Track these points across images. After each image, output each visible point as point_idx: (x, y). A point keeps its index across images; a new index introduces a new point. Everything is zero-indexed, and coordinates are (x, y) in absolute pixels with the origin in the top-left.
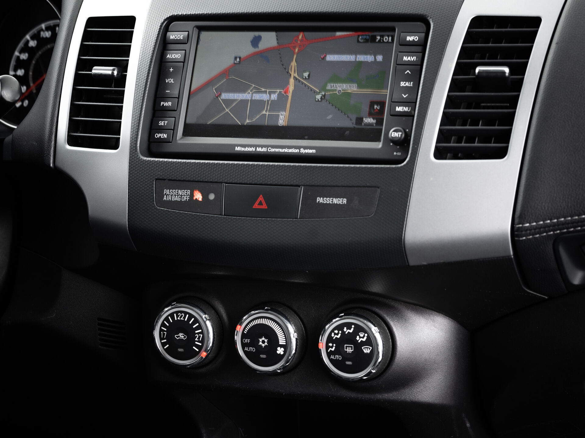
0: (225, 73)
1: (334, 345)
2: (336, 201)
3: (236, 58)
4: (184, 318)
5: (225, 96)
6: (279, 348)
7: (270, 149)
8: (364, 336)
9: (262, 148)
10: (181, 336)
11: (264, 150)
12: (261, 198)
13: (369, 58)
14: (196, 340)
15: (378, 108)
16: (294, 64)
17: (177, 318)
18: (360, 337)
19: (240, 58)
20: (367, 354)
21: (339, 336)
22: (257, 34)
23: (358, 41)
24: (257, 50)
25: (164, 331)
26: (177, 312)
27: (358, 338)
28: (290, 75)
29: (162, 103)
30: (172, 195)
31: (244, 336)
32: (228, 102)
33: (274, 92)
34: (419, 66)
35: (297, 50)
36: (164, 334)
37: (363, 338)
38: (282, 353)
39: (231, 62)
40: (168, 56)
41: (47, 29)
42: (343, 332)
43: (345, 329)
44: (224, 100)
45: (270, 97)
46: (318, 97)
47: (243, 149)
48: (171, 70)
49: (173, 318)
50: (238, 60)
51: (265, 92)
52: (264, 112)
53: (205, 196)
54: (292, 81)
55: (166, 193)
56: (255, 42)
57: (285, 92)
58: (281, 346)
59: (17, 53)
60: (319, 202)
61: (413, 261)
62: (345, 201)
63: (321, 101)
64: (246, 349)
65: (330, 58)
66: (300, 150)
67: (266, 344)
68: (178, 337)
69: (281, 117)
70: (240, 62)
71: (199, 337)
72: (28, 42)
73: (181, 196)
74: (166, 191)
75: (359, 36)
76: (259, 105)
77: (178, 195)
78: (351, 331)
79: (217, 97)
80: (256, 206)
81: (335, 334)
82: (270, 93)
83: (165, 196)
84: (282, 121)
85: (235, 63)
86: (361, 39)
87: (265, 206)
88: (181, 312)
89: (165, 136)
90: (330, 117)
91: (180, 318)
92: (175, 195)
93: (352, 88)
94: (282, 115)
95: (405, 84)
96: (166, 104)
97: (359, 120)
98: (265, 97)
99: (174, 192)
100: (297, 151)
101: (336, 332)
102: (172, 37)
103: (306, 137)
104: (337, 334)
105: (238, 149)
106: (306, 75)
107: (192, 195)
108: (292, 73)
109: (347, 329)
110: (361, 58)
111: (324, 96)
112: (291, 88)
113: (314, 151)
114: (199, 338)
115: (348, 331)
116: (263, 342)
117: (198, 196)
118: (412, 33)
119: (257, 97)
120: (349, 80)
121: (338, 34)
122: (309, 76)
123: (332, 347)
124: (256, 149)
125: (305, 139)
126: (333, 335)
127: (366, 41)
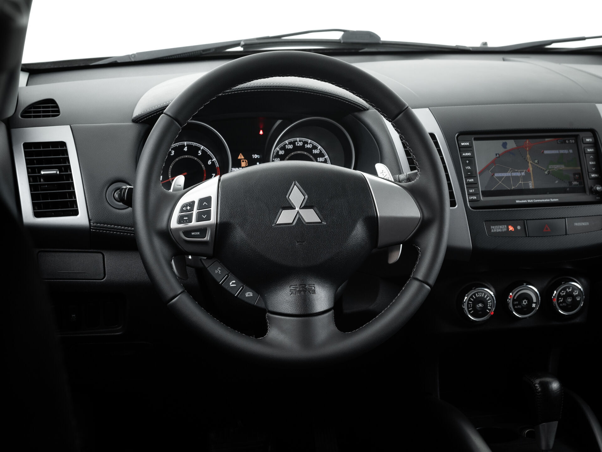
0: (493, 162)
1: (562, 298)
2: (584, 224)
3: (496, 155)
4: (482, 295)
5: (496, 175)
6: (533, 304)
7: (535, 201)
8: (577, 292)
9: (530, 200)
10: (480, 305)
11: (532, 201)
12: (546, 226)
13: (566, 151)
14: (488, 306)
15: (578, 176)
16: (528, 156)
17: (478, 295)
18: (575, 293)
19: (499, 154)
20: (578, 301)
21: (564, 294)
22: (504, 141)
23: (558, 143)
24: (506, 150)
25: (470, 304)
26: (477, 293)
27: (574, 293)
28: (528, 162)
29: (468, 180)
30: (496, 229)
31: (514, 300)
32: (500, 178)
33: (523, 172)
35: (528, 149)
36: (470, 306)
37: (576, 293)
38: (535, 306)
39: (494, 157)
40: (464, 154)
41: (290, 143)
42: (567, 292)
43: (567, 290)
44: (498, 177)
45: (521, 174)
46: (546, 172)
47: (520, 202)
48: (467, 162)
49: (475, 296)
50: (498, 155)
51: (517, 172)
52: (520, 182)
53: (515, 228)
54: (530, 165)
55: (492, 228)
56: (504, 145)
57: (529, 171)
58: (534, 303)
60: (576, 225)
62: (588, 224)
63: (548, 174)
64: (516, 307)
65: (546, 152)
67: (525, 304)
68: (478, 306)
69: (530, 184)
70: (499, 156)
71: (490, 304)
72: (278, 152)
73: (502, 229)
74: (492, 227)
75: (557, 140)
76: (516, 179)
77: (500, 229)
78: (570, 290)
79: (493, 175)
80: (544, 230)
81: (562, 293)
82: (521, 172)
83: (492, 230)
85: (497, 157)
86: (559, 142)
87: (550, 230)
88: (480, 292)
89: (475, 198)
90: (557, 182)
91: (480, 295)
92: (498, 229)
93: (562, 167)
94: (530, 183)
95: (592, 163)
96: (471, 180)
97: (570, 183)
98: (518, 174)
99: (497, 227)
100: (549, 200)
101: (563, 291)
102: (462, 144)
103: (548, 193)
104: (564, 293)
105: (517, 201)
106: (536, 161)
107: (508, 229)
108: (529, 161)
109: (568, 290)
110: (562, 151)
111: (549, 172)
112: (531, 169)
113: (558, 200)
114: (490, 305)
115: (569, 290)
116: (525, 302)
117: (511, 228)
118: (588, 137)
119: (514, 174)
120: (560, 163)
121: (546, 140)
122: (538, 161)
123: (561, 300)
124: (527, 201)
125: (547, 194)
126: (561, 293)
127: (562, 143)
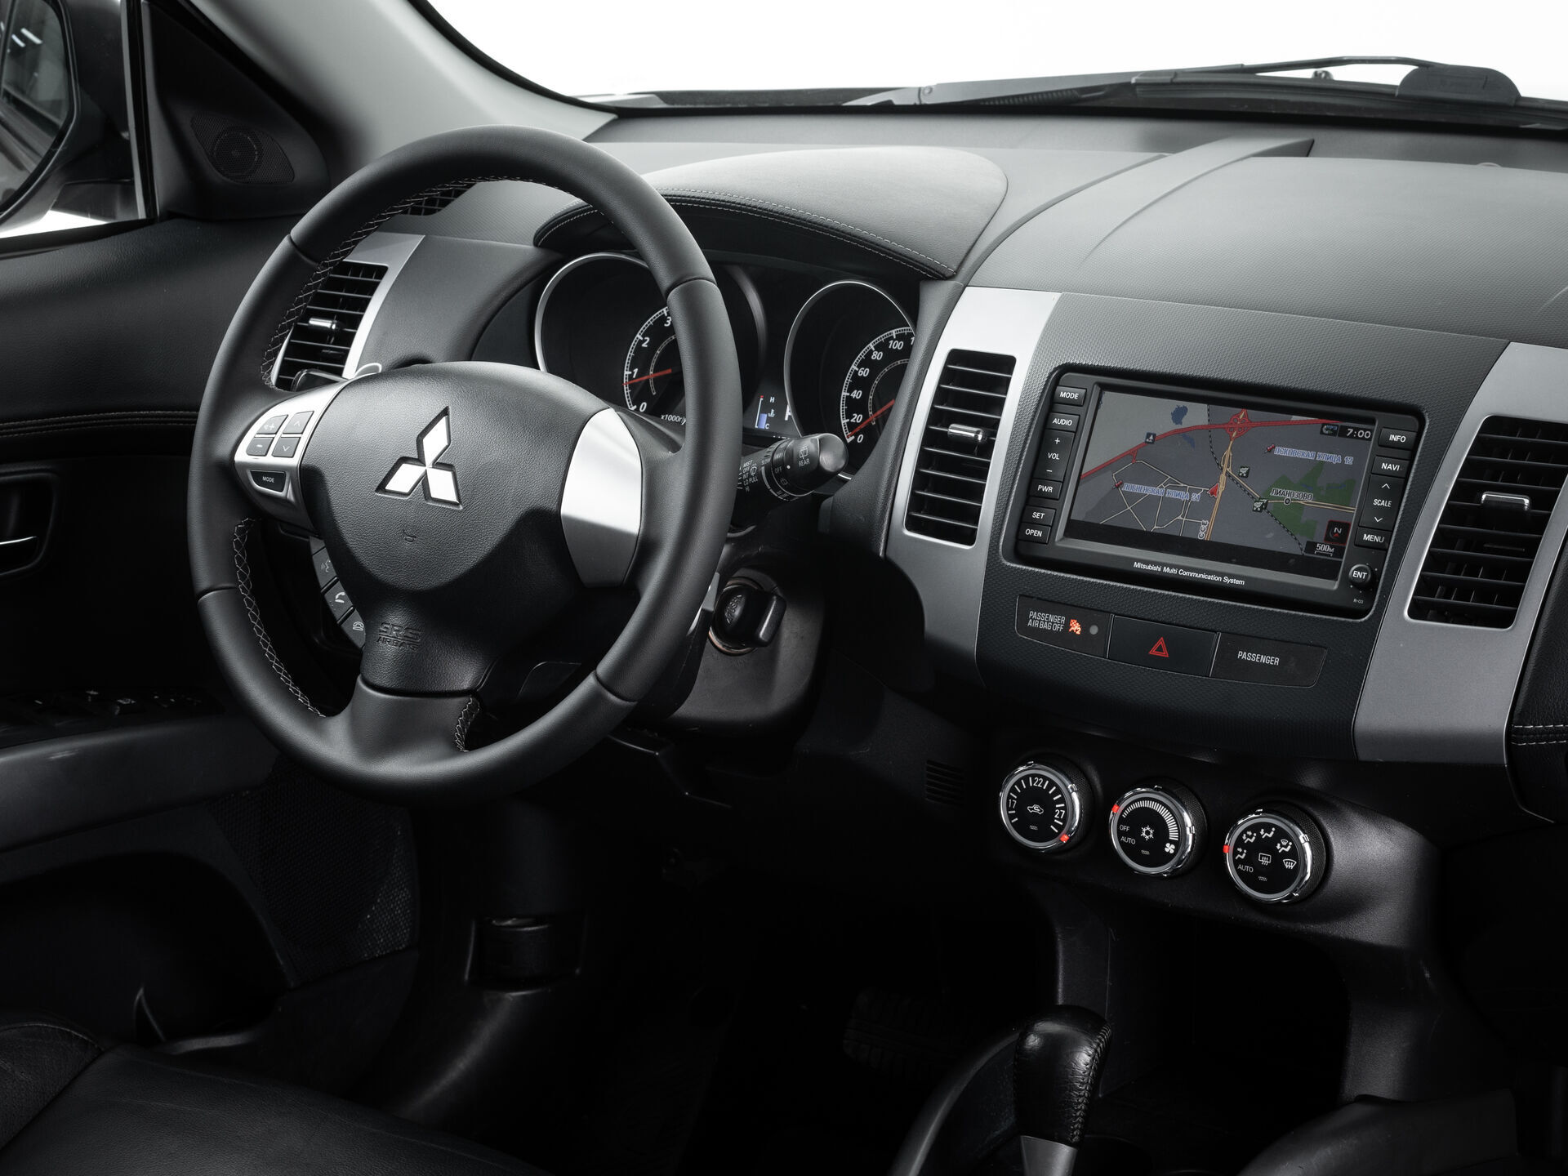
0: (1132, 454)
1: (1245, 851)
2: (1264, 659)
3: (1148, 435)
4: (1043, 784)
5: (1128, 487)
6: (1168, 845)
7: (1181, 572)
8: (1288, 845)
9: (1171, 569)
10: (1036, 809)
11: (1174, 571)
12: (1161, 642)
13: (1335, 459)
14: (1056, 816)
15: (1340, 532)
16: (1228, 453)
17: (1033, 783)
18: (1282, 846)
19: (1154, 435)
20: (1289, 870)
21: (1252, 840)
22: (1182, 404)
23: (1322, 433)
24: (1179, 427)
25: (1014, 798)
26: (1033, 776)
27: (1278, 846)
28: (1222, 469)
29: (1040, 487)
30: (1040, 621)
31: (1121, 821)
32: (1131, 497)
33: (1197, 491)
34: (1403, 480)
35: (1234, 435)
36: (1013, 803)
37: (1286, 847)
38: (1172, 852)
39: (1142, 440)
40: (1055, 421)
41: (900, 337)
42: (1259, 836)
43: (1262, 832)
44: (1127, 494)
45: (1191, 497)
46: (1258, 505)
47: (1144, 567)
48: (1057, 441)
49: (1027, 783)
50: (1151, 438)
51: (1184, 489)
52: (1180, 517)
53: (1085, 629)
54: (1223, 477)
55: (1032, 617)
56: (1178, 415)
57: (1212, 493)
58: (1172, 842)
59: (854, 367)
60: (1241, 657)
61: (1364, 755)
62: (1277, 662)
63: (1260, 511)
64: (1123, 839)
65: (1280, 451)
66: (1223, 579)
67: (1151, 836)
68: (1031, 809)
69: (1203, 527)
70: (1153, 440)
71: (1061, 813)
72: (871, 352)
73: (1053, 623)
74: (1033, 614)
75: (1323, 425)
76: (1174, 506)
77: (1048, 622)
78: (1270, 835)
79: (1117, 487)
80: (1153, 652)
81: (1248, 836)
82: (1191, 491)
83: (1031, 620)
84: (1203, 534)
85: (1146, 442)
86: (1327, 429)
87: (1165, 654)
88: (1040, 776)
89: (1040, 534)
90: (1271, 535)
91: (1037, 784)
92: (1044, 621)
93: (1307, 499)
94: (1204, 524)
95: (1380, 502)
96: (1045, 489)
97: (1311, 546)
98: (1183, 496)
99: (1044, 616)
100: (1219, 579)
101: (1250, 833)
102: (1063, 395)
103: (1234, 560)
104: (1251, 837)
105: (1137, 565)
106: (1244, 471)
107: (1067, 625)
108: (1225, 466)
109: (1265, 832)
110: (1323, 457)
111: (1266, 504)
112: (1221, 488)
113: (1243, 582)
114: (1060, 815)
115: (1266, 834)
116: (1147, 833)
117: (1076, 627)
118: (1397, 430)
119: (1172, 494)
120: (1305, 486)
121: (1295, 418)
122: (1247, 473)
123: (1241, 854)
124: (1162, 569)
125: (1231, 563)
126: (1244, 837)
127: (1334, 433)
